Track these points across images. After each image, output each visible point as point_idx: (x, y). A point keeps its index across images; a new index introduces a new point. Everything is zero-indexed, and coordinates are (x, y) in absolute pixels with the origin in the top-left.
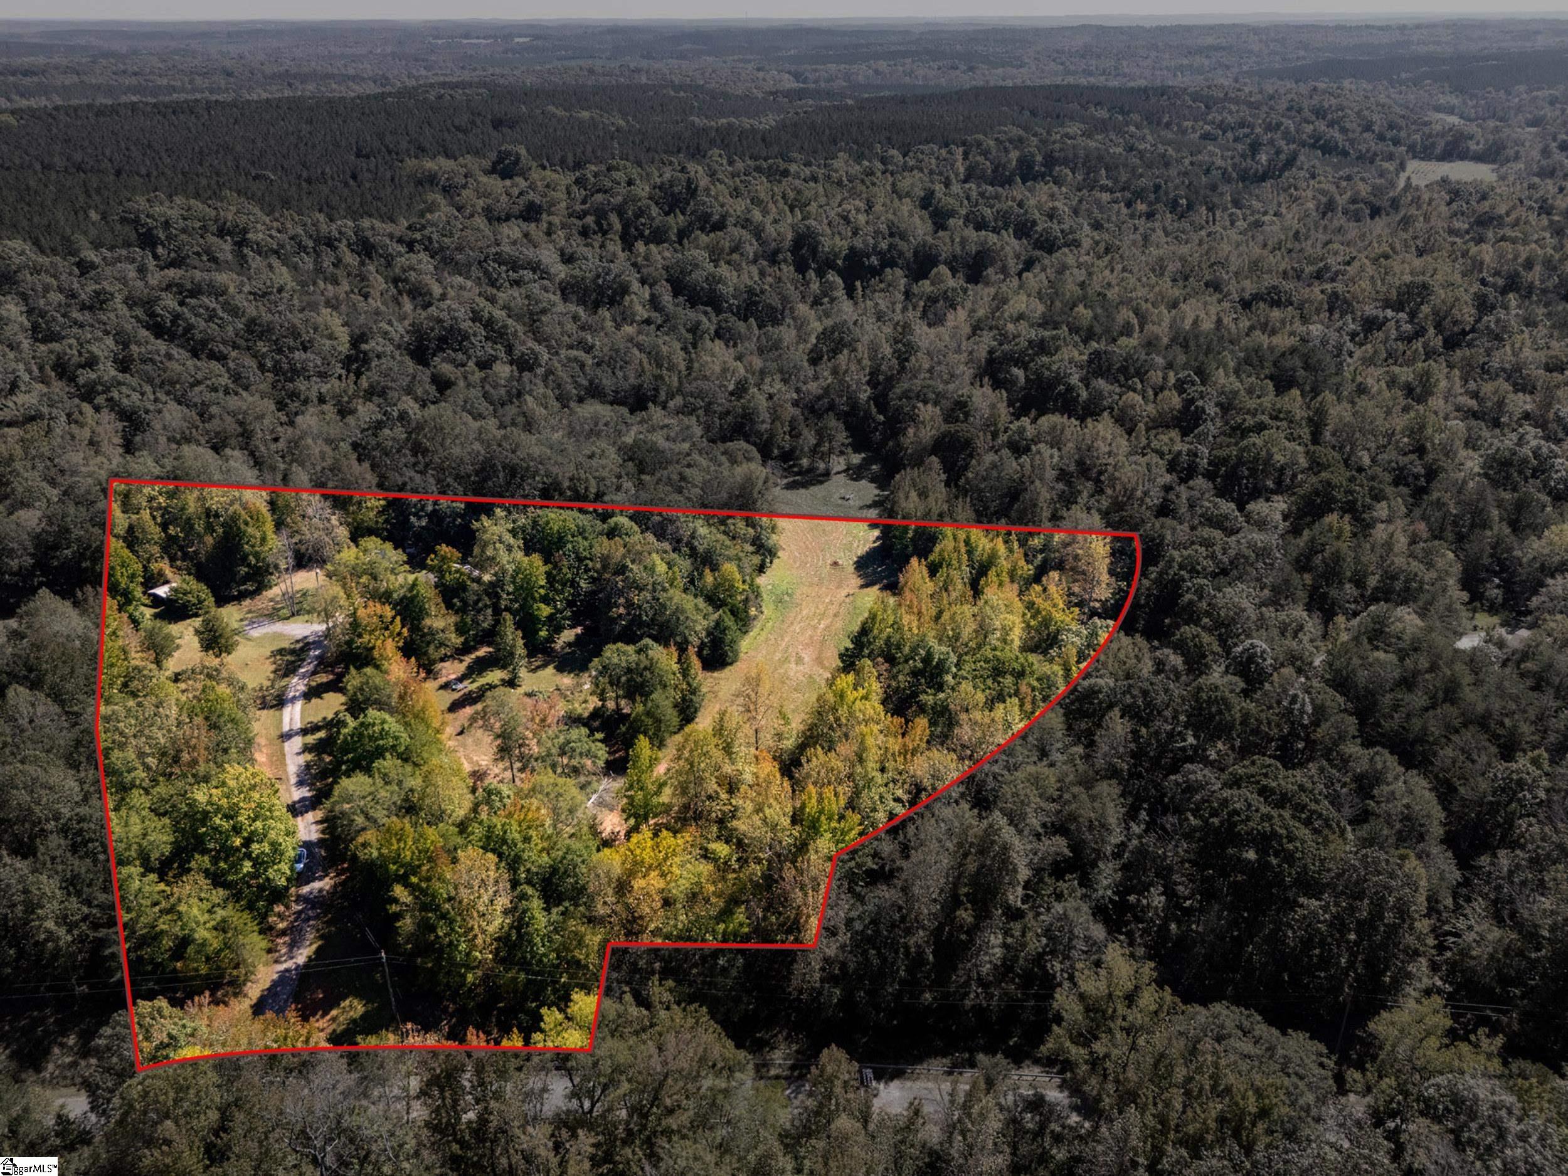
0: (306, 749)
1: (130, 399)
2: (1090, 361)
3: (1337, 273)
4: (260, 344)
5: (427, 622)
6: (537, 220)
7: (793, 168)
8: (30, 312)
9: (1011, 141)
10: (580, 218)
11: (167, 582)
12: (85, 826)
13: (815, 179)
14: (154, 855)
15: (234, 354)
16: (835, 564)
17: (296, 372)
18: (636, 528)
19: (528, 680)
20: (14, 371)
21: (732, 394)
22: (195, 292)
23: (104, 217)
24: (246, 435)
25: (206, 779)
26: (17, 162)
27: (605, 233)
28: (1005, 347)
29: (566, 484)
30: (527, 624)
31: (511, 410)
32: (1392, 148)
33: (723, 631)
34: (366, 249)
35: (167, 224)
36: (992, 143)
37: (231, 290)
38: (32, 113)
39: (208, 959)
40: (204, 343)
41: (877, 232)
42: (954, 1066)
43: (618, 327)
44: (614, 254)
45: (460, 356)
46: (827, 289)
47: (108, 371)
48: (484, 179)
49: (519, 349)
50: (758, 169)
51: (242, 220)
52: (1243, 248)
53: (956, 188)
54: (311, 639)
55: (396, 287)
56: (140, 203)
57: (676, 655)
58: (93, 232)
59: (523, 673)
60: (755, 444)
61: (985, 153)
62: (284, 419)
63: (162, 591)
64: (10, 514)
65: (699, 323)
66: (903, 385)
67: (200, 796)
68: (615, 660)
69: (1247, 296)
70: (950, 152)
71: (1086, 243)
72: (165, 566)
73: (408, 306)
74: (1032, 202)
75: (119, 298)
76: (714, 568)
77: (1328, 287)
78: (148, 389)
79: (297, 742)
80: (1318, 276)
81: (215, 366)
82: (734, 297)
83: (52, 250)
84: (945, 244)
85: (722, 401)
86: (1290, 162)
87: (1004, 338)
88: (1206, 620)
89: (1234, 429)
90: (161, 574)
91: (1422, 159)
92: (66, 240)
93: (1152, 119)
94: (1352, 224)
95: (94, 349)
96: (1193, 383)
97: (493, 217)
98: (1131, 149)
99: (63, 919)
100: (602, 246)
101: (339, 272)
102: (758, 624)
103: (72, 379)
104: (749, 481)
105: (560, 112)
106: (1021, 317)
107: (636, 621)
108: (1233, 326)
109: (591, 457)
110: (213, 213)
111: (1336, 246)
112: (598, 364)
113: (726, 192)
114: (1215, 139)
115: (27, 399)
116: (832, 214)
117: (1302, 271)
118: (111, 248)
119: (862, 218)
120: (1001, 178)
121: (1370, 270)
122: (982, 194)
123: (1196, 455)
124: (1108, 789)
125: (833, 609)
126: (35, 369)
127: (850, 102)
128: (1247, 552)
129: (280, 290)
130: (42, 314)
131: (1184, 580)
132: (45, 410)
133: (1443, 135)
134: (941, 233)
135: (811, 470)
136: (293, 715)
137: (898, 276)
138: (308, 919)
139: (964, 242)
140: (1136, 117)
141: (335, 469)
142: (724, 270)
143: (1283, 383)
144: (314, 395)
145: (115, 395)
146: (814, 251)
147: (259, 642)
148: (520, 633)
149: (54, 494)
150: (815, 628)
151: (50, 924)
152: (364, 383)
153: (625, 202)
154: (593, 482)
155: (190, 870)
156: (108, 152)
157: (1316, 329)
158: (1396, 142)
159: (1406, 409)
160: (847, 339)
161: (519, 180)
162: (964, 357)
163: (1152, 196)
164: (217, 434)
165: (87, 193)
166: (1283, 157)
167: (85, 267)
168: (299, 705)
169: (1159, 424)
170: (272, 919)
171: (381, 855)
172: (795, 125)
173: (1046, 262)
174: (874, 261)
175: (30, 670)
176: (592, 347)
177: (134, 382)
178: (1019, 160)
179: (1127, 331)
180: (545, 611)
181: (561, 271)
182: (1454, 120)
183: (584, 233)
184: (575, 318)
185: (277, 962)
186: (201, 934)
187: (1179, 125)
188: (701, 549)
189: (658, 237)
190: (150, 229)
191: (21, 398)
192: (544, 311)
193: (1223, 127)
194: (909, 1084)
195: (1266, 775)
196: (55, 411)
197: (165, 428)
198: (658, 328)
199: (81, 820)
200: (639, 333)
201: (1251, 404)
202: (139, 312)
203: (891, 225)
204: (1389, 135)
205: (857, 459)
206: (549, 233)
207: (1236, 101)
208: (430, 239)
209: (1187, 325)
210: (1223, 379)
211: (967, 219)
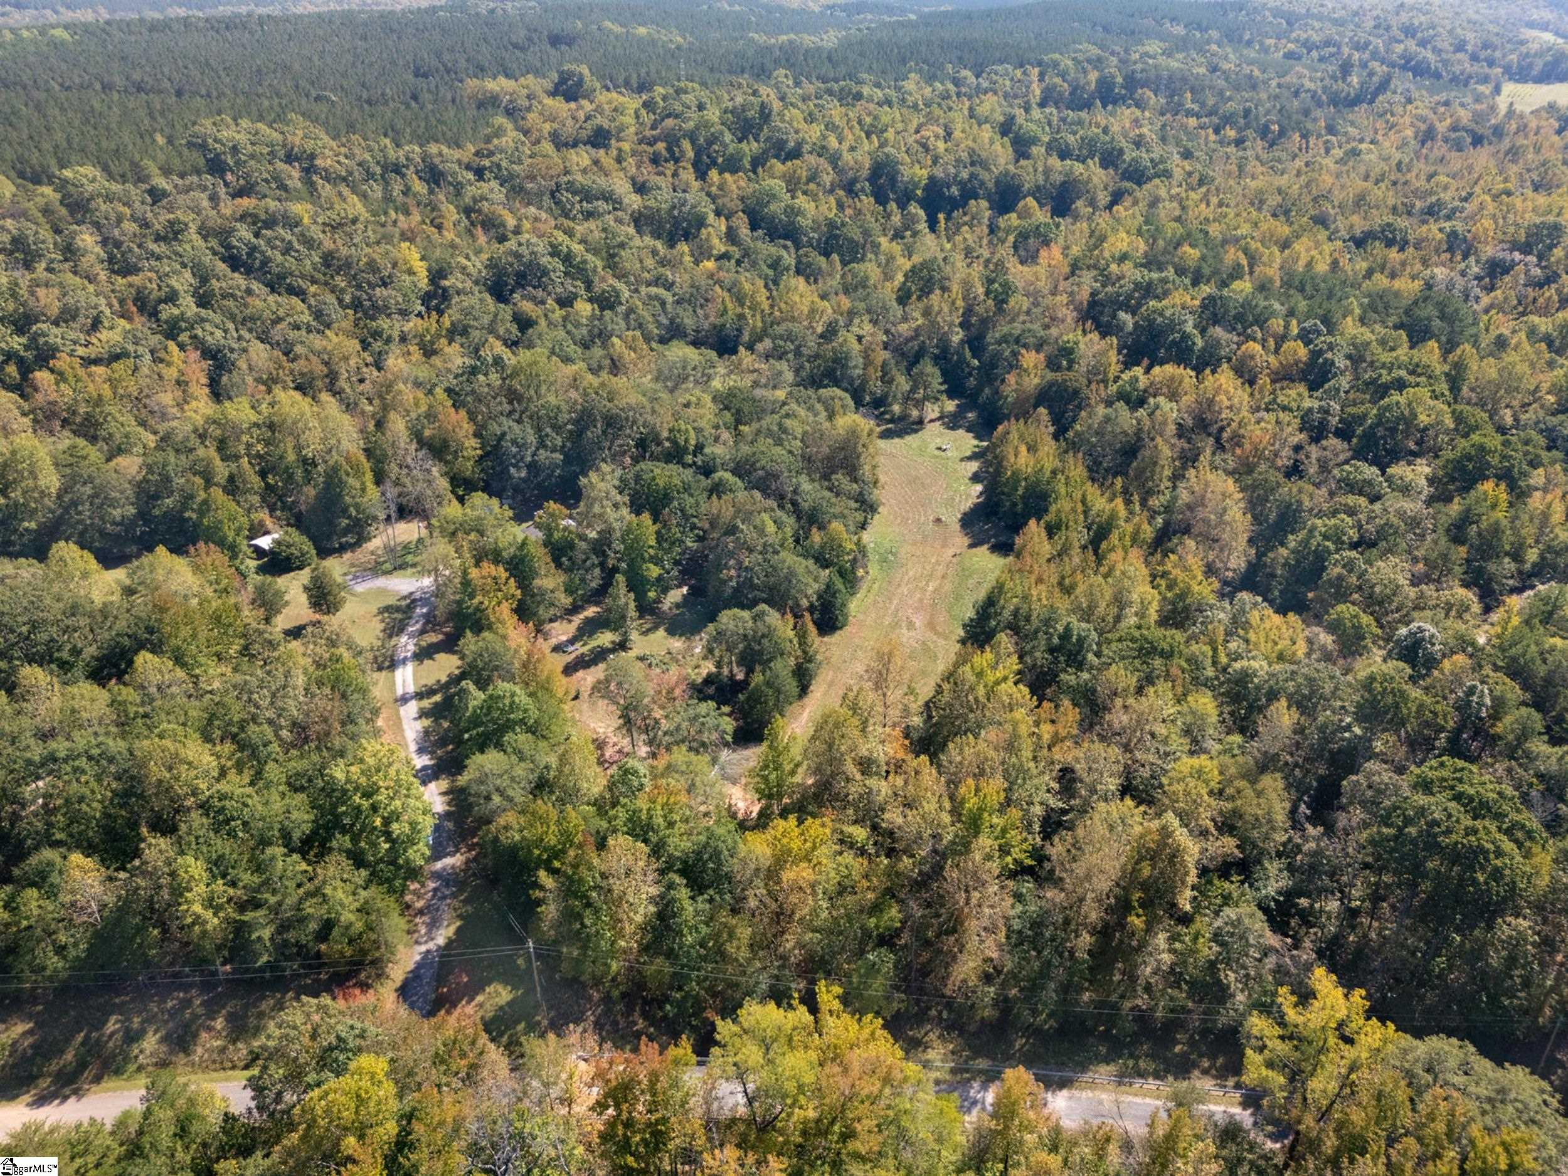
0: (423, 714)
1: (214, 337)
2: (1204, 306)
3: (1454, 210)
4: (338, 278)
5: (537, 582)
6: (607, 147)
7: (866, 91)
8: (104, 242)
9: (1089, 61)
10: (651, 144)
11: (267, 533)
12: (227, 803)
13: (890, 104)
14: (296, 835)
15: (313, 289)
16: (938, 520)
17: (378, 310)
18: (740, 483)
19: (640, 644)
20: (96, 307)
21: (821, 336)
22: (270, 223)
23: (170, 142)
24: (332, 377)
25: (342, 754)
26: (77, 80)
27: (677, 161)
28: (1109, 289)
29: (665, 434)
30: (637, 585)
31: (597, 352)
32: (1487, 70)
33: (834, 595)
34: (434, 176)
35: (235, 149)
36: (1070, 63)
37: (306, 221)
38: (86, 28)
39: (350, 942)
40: (281, 277)
41: (958, 161)
42: (1121, 1075)
43: (697, 262)
44: (687, 184)
45: (540, 293)
46: (909, 223)
47: (188, 306)
48: (548, 101)
49: (599, 287)
50: (830, 92)
51: (310, 145)
52: (1344, 179)
53: (1036, 113)
54: (417, 595)
55: (468, 217)
56: (206, 126)
57: (791, 621)
58: (161, 157)
59: (634, 636)
60: (846, 390)
61: (1063, 75)
62: (370, 359)
63: (265, 542)
64: (108, 460)
65: (780, 258)
66: (1002, 329)
67: (338, 772)
68: (731, 626)
69: (1358, 232)
70: (1024, 73)
71: (1178, 174)
72: (263, 515)
73: (482, 239)
74: (1115, 128)
75: (193, 228)
76: (822, 527)
77: (1447, 225)
78: (230, 326)
79: (413, 707)
80: (1431, 212)
81: (295, 301)
82: (813, 230)
83: (123, 176)
84: (1029, 174)
85: (811, 344)
86: (1383, 86)
87: (1106, 279)
88: (1356, 596)
89: (1367, 384)
90: (261, 524)
91: (1518, 81)
92: (135, 165)
93: (1232, 36)
94: (1454, 154)
95: (173, 282)
96: (1319, 333)
97: (560, 143)
98: (1214, 69)
99: (210, 903)
100: (675, 174)
101: (410, 201)
102: (864, 586)
103: (154, 314)
104: (853, 433)
105: (617, 29)
106: (1123, 258)
107: (749, 584)
108: (1348, 268)
109: (687, 405)
110: (280, 138)
111: (1443, 179)
112: (678, 302)
113: (800, 117)
114: (1299, 58)
115: (111, 336)
116: (911, 140)
117: (1413, 206)
118: (182, 176)
119: (941, 146)
120: (1079, 101)
121: (1491, 207)
122: (1063, 120)
123: (1327, 412)
124: (1273, 783)
125: (941, 569)
126: (115, 302)
127: (913, 17)
128: (1395, 521)
129: (354, 221)
130: (118, 244)
131: (1330, 553)
132: (131, 348)
133: (1539, 54)
134: (1023, 162)
135: (903, 418)
136: (406, 678)
137: (981, 207)
138: (444, 898)
139: (1047, 172)
140: (1214, 34)
141: (431, 416)
142: (801, 201)
143: (1418, 334)
144: (396, 334)
145: (199, 332)
146: (893, 179)
147: (364, 597)
148: (632, 595)
149: (151, 440)
150: (923, 590)
151: (197, 908)
152: (447, 322)
153: (697, 128)
154: (692, 435)
155: (331, 849)
156: (166, 70)
157: (1440, 273)
158: (1491, 63)
159: (1551, 364)
160: (937, 277)
161: (584, 103)
162: (1064, 298)
163: (1242, 121)
164: (302, 375)
165: (151, 115)
166: (1375, 79)
167: (156, 196)
168: (410, 667)
169: (1283, 376)
170: (408, 898)
171: (524, 838)
172: (861, 43)
173: (1138, 194)
174: (955, 191)
175: (152, 633)
176: (673, 284)
177: (217, 318)
178: (1098, 81)
179: (1236, 273)
180: (654, 571)
181: (634, 201)
182: (1548, 37)
183: (655, 160)
184: (655, 253)
185: (417, 942)
186: (347, 917)
187: (1261, 44)
188: (805, 506)
189: (732, 165)
190: (217, 155)
191: (104, 335)
192: (622, 245)
193: (1309, 46)
194: (1077, 1093)
195: (1460, 780)
196: (140, 349)
197: (250, 368)
198: (739, 263)
199: (223, 797)
200: (720, 268)
201: (1386, 357)
202: (214, 243)
203: (972, 153)
204: (1483, 54)
205: (951, 406)
206: (619, 160)
207: (1320, 18)
208: (499, 166)
209: (1300, 267)
210: (1350, 327)
211: (1049, 148)
